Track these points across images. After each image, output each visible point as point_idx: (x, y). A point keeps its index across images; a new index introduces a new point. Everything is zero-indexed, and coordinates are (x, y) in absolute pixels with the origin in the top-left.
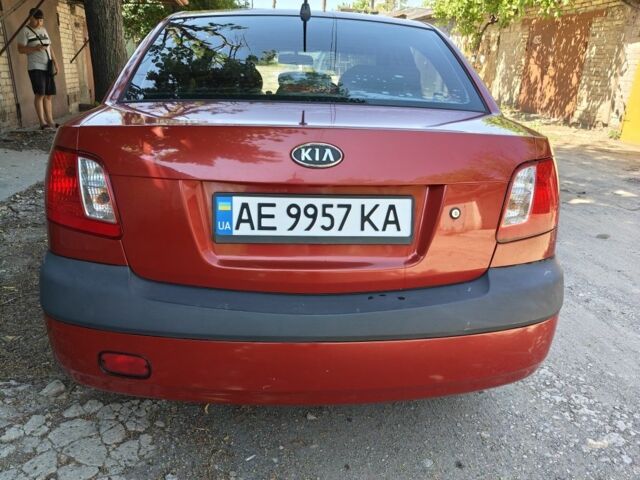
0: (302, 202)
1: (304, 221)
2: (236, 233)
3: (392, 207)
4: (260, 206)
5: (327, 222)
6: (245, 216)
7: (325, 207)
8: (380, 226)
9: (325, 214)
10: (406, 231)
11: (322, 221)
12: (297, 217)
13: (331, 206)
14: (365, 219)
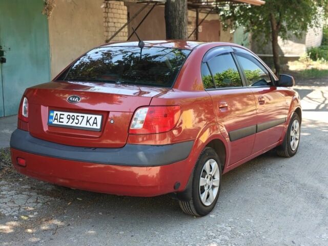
0: (71, 114)
1: (71, 120)
2: (53, 123)
3: (96, 118)
4: (61, 114)
5: (77, 121)
6: (56, 118)
7: (77, 116)
8: (91, 124)
9: (77, 119)
10: (99, 127)
11: (76, 121)
12: (69, 119)
13: (79, 116)
14: (88, 121)
